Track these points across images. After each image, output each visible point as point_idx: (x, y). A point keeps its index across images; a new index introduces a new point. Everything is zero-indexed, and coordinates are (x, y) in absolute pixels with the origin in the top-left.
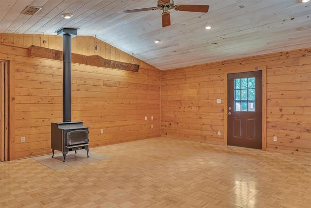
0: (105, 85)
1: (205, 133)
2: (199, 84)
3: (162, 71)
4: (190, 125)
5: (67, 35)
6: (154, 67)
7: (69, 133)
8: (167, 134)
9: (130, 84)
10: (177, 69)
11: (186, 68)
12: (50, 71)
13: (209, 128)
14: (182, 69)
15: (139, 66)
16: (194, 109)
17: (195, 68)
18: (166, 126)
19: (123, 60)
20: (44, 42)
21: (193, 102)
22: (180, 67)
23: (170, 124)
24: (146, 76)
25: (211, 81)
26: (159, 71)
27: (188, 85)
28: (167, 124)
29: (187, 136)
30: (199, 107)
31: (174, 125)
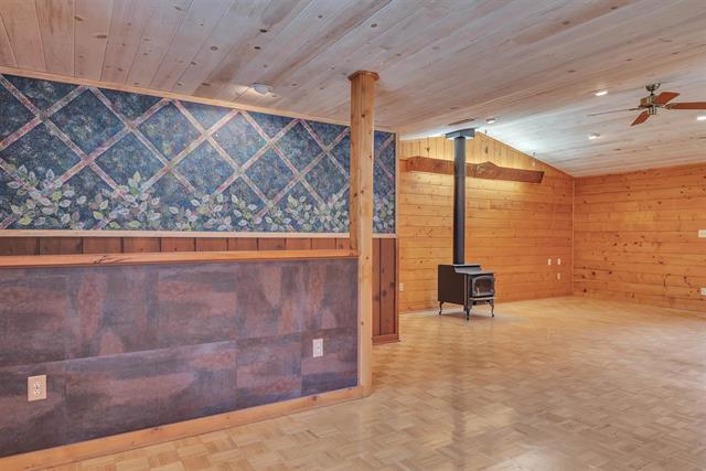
0: (493, 207)
1: (671, 291)
2: (660, 203)
3: (575, 179)
4: (639, 276)
5: (461, 139)
6: (563, 173)
7: (474, 280)
8: (585, 291)
9: (526, 203)
10: (610, 175)
11: (630, 173)
12: (428, 191)
13: (680, 281)
14: (620, 175)
15: (543, 173)
16: (647, 247)
17: (651, 173)
18: (583, 277)
19: (517, 166)
20: (428, 149)
21: (643, 234)
22: (618, 172)
23: (594, 273)
24: (550, 189)
25: (685, 197)
26: (571, 179)
27: (635, 204)
28: (587, 273)
29: (631, 297)
30: (659, 244)
31: (601, 276)
